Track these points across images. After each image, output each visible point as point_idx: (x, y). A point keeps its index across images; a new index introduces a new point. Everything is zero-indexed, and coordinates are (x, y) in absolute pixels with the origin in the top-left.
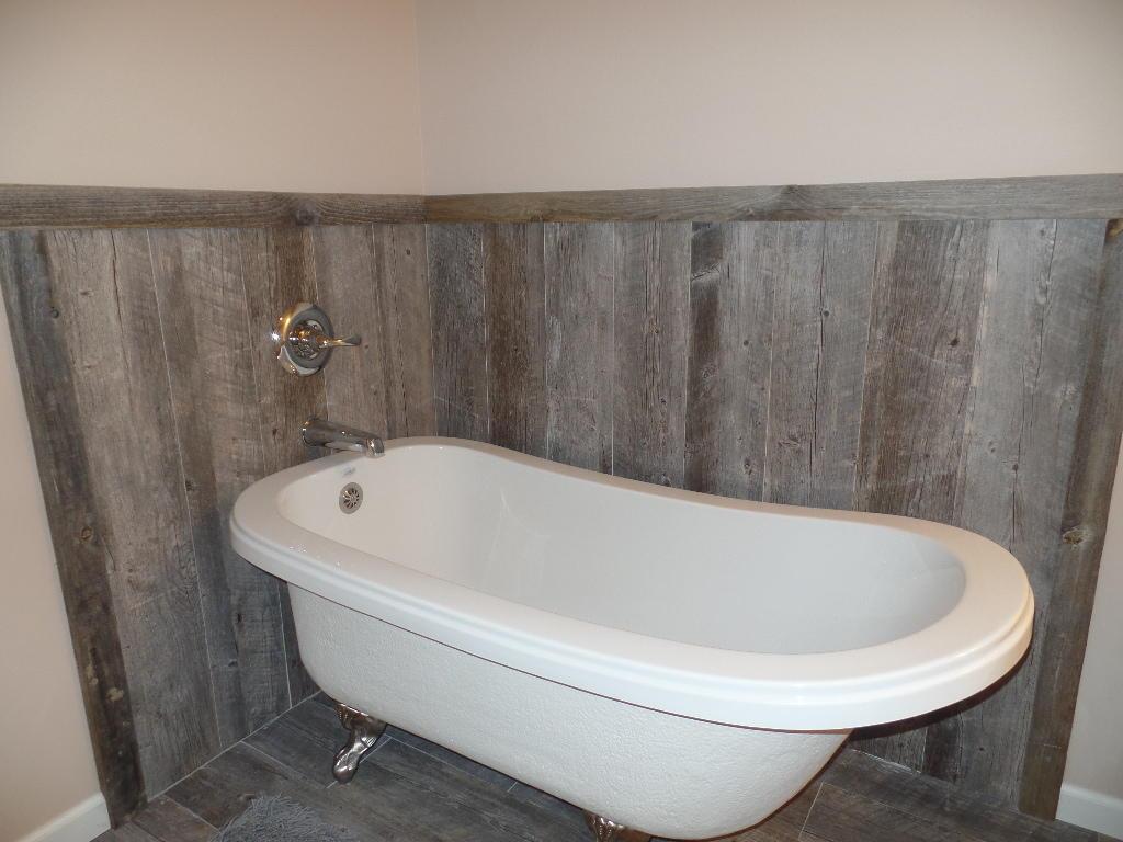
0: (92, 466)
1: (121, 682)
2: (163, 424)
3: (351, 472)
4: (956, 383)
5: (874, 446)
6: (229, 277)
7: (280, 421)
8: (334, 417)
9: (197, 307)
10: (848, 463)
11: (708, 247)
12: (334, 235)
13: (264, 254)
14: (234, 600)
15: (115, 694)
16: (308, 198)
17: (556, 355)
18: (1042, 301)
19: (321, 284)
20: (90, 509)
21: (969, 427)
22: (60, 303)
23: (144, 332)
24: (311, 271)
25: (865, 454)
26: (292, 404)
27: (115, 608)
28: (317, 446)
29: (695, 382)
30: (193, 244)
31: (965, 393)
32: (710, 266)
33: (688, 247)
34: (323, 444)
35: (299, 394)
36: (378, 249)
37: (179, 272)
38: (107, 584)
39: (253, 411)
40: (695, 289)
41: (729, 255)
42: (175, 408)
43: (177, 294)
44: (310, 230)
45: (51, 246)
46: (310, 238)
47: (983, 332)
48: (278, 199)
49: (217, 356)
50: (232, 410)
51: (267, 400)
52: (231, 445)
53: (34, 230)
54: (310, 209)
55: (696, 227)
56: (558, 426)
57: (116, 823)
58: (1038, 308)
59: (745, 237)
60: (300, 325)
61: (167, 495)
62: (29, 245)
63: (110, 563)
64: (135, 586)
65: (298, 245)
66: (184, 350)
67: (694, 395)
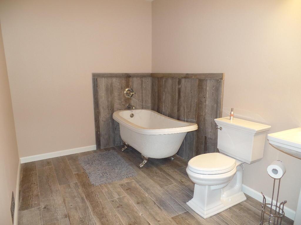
0: (99, 105)
1: (99, 132)
2: (108, 101)
3: (133, 112)
4: (205, 104)
5: (197, 113)
6: (118, 84)
7: (124, 103)
8: (132, 104)
9: (114, 87)
10: (194, 116)
11: (179, 83)
12: (135, 79)
13: (124, 81)
14: (115, 126)
15: (99, 133)
16: (130, 74)
17: (164, 98)
18: (213, 91)
19: (132, 85)
20: (98, 109)
21: (206, 111)
22: (98, 86)
23: (107, 90)
24: (130, 83)
25: (196, 115)
26: (126, 101)
27: (100, 122)
28: (129, 108)
29: (178, 103)
30: (114, 80)
31: (206, 105)
32: (180, 85)
33: (177, 82)
34: (130, 108)
35: (127, 100)
36: (142, 81)
37: (112, 83)
38: (99, 119)
39: (120, 101)
40: (178, 88)
41: (182, 83)
42: (110, 99)
43: (111, 85)
44: (131, 78)
45: (98, 79)
46: (131, 79)
47: (207, 96)
48: (126, 74)
49: (116, 94)
50: (117, 101)
51: (122, 100)
52: (116, 105)
53: (96, 78)
54: (131, 75)
55: (178, 79)
56: (164, 109)
57: (97, 149)
58: (213, 92)
59: (183, 81)
60: (129, 90)
61: (107, 110)
62: (96, 79)
63: (100, 117)
64: (103, 120)
65: (129, 80)
66: (112, 92)
67: (178, 105)
